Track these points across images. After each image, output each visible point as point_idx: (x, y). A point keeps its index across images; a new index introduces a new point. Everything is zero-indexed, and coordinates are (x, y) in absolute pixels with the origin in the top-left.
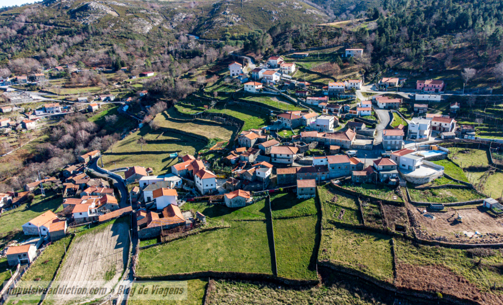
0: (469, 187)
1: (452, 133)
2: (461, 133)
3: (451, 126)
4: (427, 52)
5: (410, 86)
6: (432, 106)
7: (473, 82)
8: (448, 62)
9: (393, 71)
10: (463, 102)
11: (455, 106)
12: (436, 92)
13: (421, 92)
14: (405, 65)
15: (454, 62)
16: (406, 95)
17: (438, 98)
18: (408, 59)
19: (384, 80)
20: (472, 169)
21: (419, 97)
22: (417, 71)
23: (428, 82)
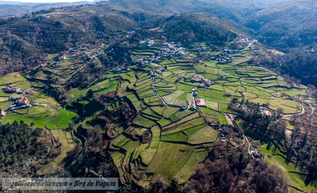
0: (188, 55)
1: (184, 50)
2: (186, 50)
3: (184, 48)
4: (177, 37)
5: (176, 43)
6: (181, 46)
7: (185, 42)
8: (181, 39)
9: (172, 41)
10: (185, 45)
11: (184, 46)
12: (180, 44)
13: (178, 44)
14: (173, 39)
15: (182, 39)
16: (176, 45)
17: (181, 45)
18: (173, 38)
19: (172, 42)
20: (188, 53)
21: (178, 45)
22: (176, 40)
23: (179, 42)
